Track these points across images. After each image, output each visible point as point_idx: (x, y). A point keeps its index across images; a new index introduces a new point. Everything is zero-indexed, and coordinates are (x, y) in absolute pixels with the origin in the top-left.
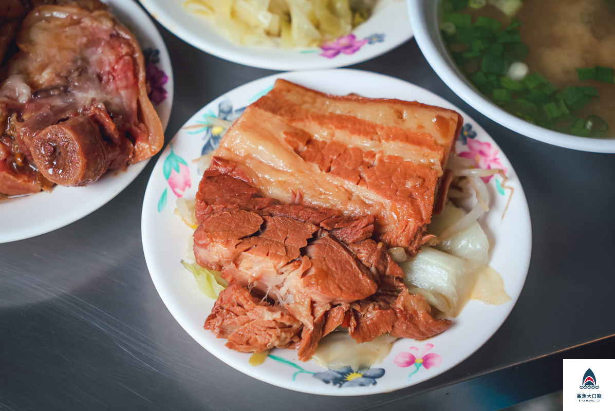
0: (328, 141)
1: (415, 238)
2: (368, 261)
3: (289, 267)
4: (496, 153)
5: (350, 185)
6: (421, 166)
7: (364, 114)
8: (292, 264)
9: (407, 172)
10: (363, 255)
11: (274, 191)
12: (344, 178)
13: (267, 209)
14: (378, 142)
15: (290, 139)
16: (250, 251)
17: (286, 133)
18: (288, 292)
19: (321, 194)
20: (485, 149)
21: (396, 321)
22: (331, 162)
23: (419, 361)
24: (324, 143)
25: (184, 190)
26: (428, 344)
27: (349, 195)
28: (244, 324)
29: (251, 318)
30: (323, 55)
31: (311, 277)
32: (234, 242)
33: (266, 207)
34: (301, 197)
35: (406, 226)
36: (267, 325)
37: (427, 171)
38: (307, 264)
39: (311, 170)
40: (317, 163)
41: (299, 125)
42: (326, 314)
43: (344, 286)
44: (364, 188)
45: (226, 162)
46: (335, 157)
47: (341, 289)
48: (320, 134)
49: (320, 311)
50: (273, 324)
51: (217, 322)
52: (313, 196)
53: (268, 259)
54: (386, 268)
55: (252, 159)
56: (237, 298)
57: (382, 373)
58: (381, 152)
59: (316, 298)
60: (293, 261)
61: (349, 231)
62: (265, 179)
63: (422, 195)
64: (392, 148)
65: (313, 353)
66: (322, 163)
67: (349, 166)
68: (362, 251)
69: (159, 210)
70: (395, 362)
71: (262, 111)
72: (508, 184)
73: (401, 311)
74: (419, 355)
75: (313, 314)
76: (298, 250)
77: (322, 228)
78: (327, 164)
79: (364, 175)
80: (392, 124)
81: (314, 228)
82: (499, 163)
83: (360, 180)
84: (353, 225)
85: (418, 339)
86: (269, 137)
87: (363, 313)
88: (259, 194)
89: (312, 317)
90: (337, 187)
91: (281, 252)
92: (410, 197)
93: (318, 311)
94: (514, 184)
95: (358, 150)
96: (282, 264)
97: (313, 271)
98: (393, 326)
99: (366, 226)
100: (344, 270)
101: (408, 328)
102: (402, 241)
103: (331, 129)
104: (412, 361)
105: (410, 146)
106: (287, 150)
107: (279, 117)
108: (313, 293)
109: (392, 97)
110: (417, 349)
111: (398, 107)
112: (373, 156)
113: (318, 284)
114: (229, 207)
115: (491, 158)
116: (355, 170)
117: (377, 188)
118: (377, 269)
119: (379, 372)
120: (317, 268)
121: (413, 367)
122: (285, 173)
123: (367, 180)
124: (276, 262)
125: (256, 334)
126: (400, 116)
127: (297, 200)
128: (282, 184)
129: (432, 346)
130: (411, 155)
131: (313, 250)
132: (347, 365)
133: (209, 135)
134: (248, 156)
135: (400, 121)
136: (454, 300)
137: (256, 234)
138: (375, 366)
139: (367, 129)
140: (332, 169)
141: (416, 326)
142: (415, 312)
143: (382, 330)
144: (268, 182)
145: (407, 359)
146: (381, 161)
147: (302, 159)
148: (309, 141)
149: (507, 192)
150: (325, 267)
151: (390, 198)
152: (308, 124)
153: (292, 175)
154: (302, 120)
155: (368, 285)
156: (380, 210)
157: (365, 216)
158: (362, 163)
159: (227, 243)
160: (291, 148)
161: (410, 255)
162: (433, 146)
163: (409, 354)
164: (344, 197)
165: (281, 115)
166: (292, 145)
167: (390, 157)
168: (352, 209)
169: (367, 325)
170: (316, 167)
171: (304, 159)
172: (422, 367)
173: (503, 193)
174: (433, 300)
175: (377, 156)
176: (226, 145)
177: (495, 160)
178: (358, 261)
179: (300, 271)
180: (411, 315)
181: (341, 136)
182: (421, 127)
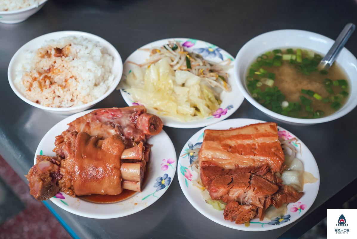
0: (236, 145)
1: (281, 167)
2: (271, 180)
3: (248, 189)
4: (289, 134)
5: (252, 157)
6: (273, 143)
7: (244, 132)
8: (249, 188)
9: (270, 146)
10: (269, 178)
11: (227, 167)
12: (249, 155)
13: (230, 173)
14: (254, 140)
15: (224, 148)
16: (233, 188)
17: (222, 146)
18: (248, 199)
19: (244, 163)
20: (284, 133)
21: (287, 197)
22: (241, 151)
23: (299, 208)
24: (235, 146)
25: (191, 178)
26: (299, 202)
27: (254, 160)
28: (240, 213)
29: (242, 210)
30: (215, 118)
31: (257, 190)
32: (226, 186)
33: (229, 173)
34: (238, 166)
35: (278, 164)
36: (248, 211)
37: (276, 144)
38: (253, 186)
39: (236, 156)
40: (237, 153)
41: (224, 142)
42: (265, 201)
43: (268, 189)
44: (257, 156)
45: (207, 162)
46: (242, 149)
47: (268, 191)
48: (233, 143)
49: (263, 201)
50: (250, 210)
51: (230, 216)
52: (242, 164)
53: (240, 189)
54: (277, 181)
55: (215, 158)
56: (234, 206)
57: (289, 216)
58: (257, 143)
59: (261, 197)
60: (248, 187)
61: (261, 171)
62: (223, 163)
63: (279, 152)
64: (260, 140)
65: (264, 217)
66: (239, 153)
67: (248, 150)
68: (268, 177)
69: (188, 187)
70: (291, 211)
71: (209, 142)
72: (298, 142)
73: (288, 193)
74: (298, 206)
75: (261, 203)
76: (248, 183)
77: (252, 173)
78: (241, 152)
79: (255, 152)
80: (256, 133)
81: (250, 174)
82: (291, 137)
83: (255, 155)
84: (261, 169)
85: (295, 202)
86: (217, 149)
87: (276, 198)
88: (223, 169)
89: (261, 204)
90: (248, 159)
91: (243, 185)
92: (275, 154)
93: (262, 201)
94: (300, 142)
95: (248, 145)
96: (245, 189)
97: (256, 188)
98: (286, 200)
99: (266, 168)
100: (265, 185)
101: (291, 198)
102: (278, 169)
103: (235, 140)
104: (296, 209)
105: (266, 138)
106: (225, 152)
107: (216, 142)
108: (259, 195)
109: (251, 124)
110: (296, 205)
111: (254, 126)
112: (255, 145)
113: (260, 192)
114: (217, 176)
115: (288, 135)
116: (251, 151)
117: (262, 155)
118: (274, 181)
119: (288, 216)
120: (257, 187)
121: (298, 211)
122: (228, 159)
123: (257, 153)
124: (243, 189)
125: (245, 216)
126: (257, 129)
127: (237, 167)
128: (229, 163)
129: (300, 202)
130: (268, 141)
131: (252, 182)
132: (277, 217)
133: (190, 157)
134: (213, 158)
135: (258, 131)
136: (300, 185)
137: (231, 182)
138: (286, 215)
139: (248, 137)
140: (243, 154)
141: (294, 197)
142: (292, 192)
143: (284, 202)
144: (225, 164)
145: (295, 209)
146: (258, 145)
147: (231, 153)
148: (230, 147)
149: (299, 145)
150: (259, 186)
151: (268, 157)
152: (226, 141)
153: (231, 159)
154: (223, 141)
155: (275, 187)
156: (267, 162)
157: (264, 165)
158: (253, 148)
159: (224, 188)
160: (226, 151)
161: (281, 174)
162: (274, 136)
163: (294, 207)
164: (252, 161)
165: (216, 141)
166: (226, 150)
167: (261, 144)
168: (257, 164)
169: (278, 202)
170: (237, 154)
171: (232, 153)
172: (301, 210)
173: (297, 146)
174: (295, 187)
175: (256, 145)
176: (203, 156)
177: (289, 136)
178: (268, 180)
179: (252, 189)
180: (291, 194)
181: (240, 142)
182: (266, 131)
